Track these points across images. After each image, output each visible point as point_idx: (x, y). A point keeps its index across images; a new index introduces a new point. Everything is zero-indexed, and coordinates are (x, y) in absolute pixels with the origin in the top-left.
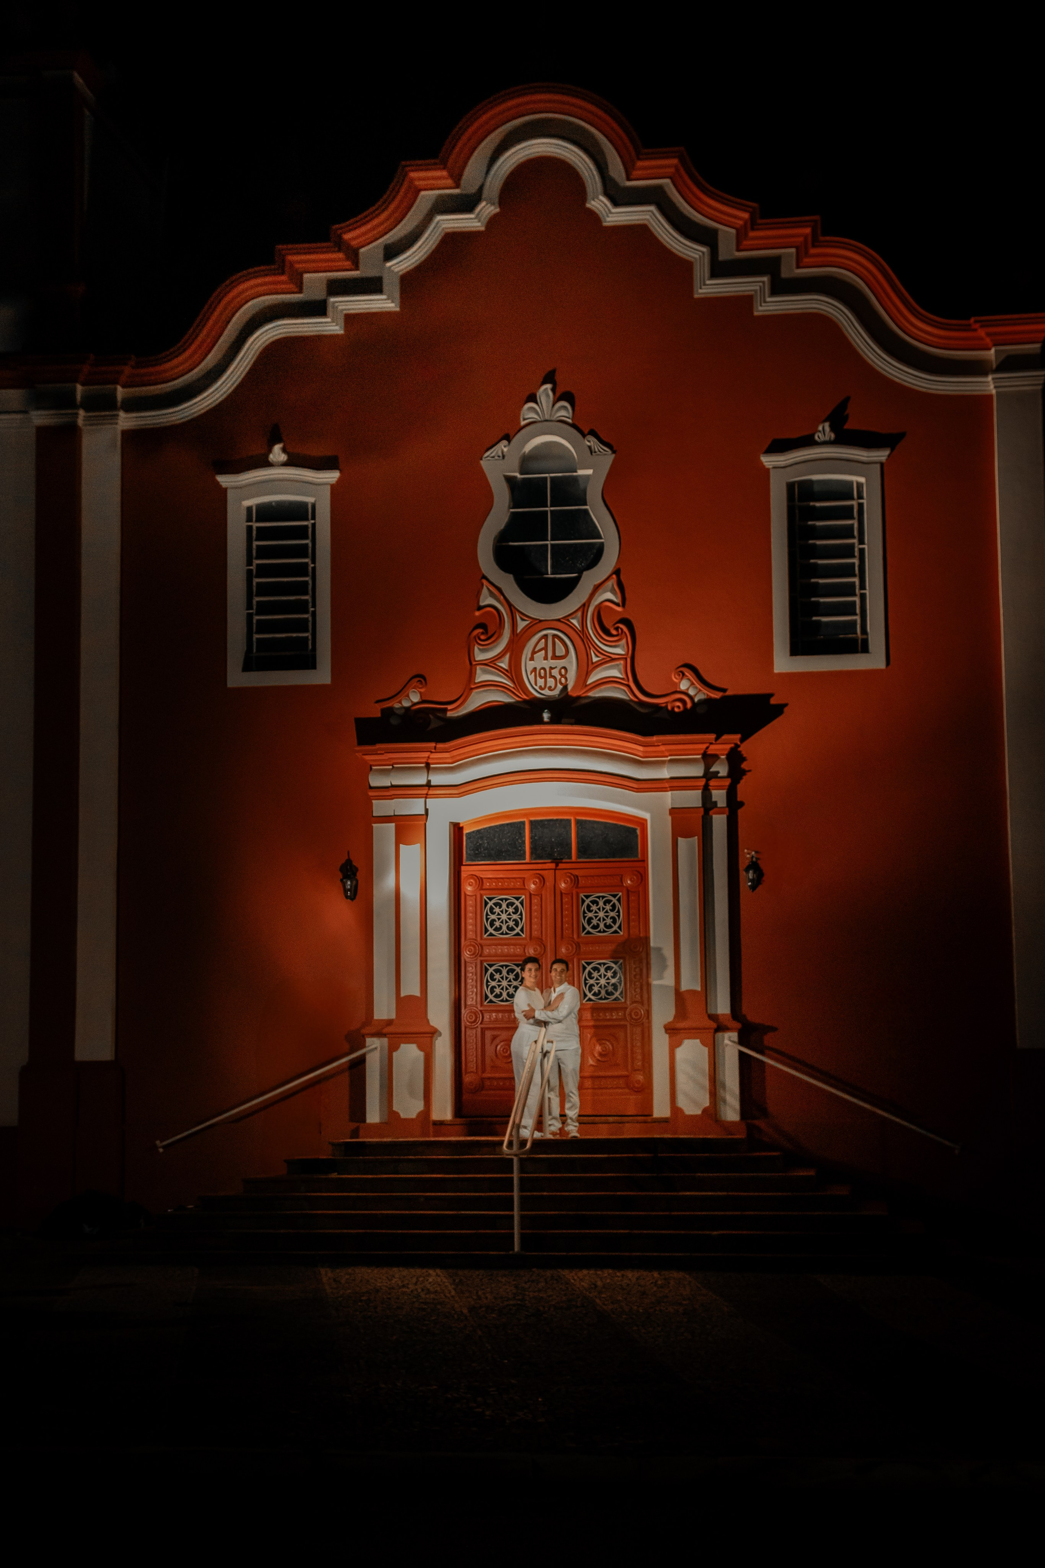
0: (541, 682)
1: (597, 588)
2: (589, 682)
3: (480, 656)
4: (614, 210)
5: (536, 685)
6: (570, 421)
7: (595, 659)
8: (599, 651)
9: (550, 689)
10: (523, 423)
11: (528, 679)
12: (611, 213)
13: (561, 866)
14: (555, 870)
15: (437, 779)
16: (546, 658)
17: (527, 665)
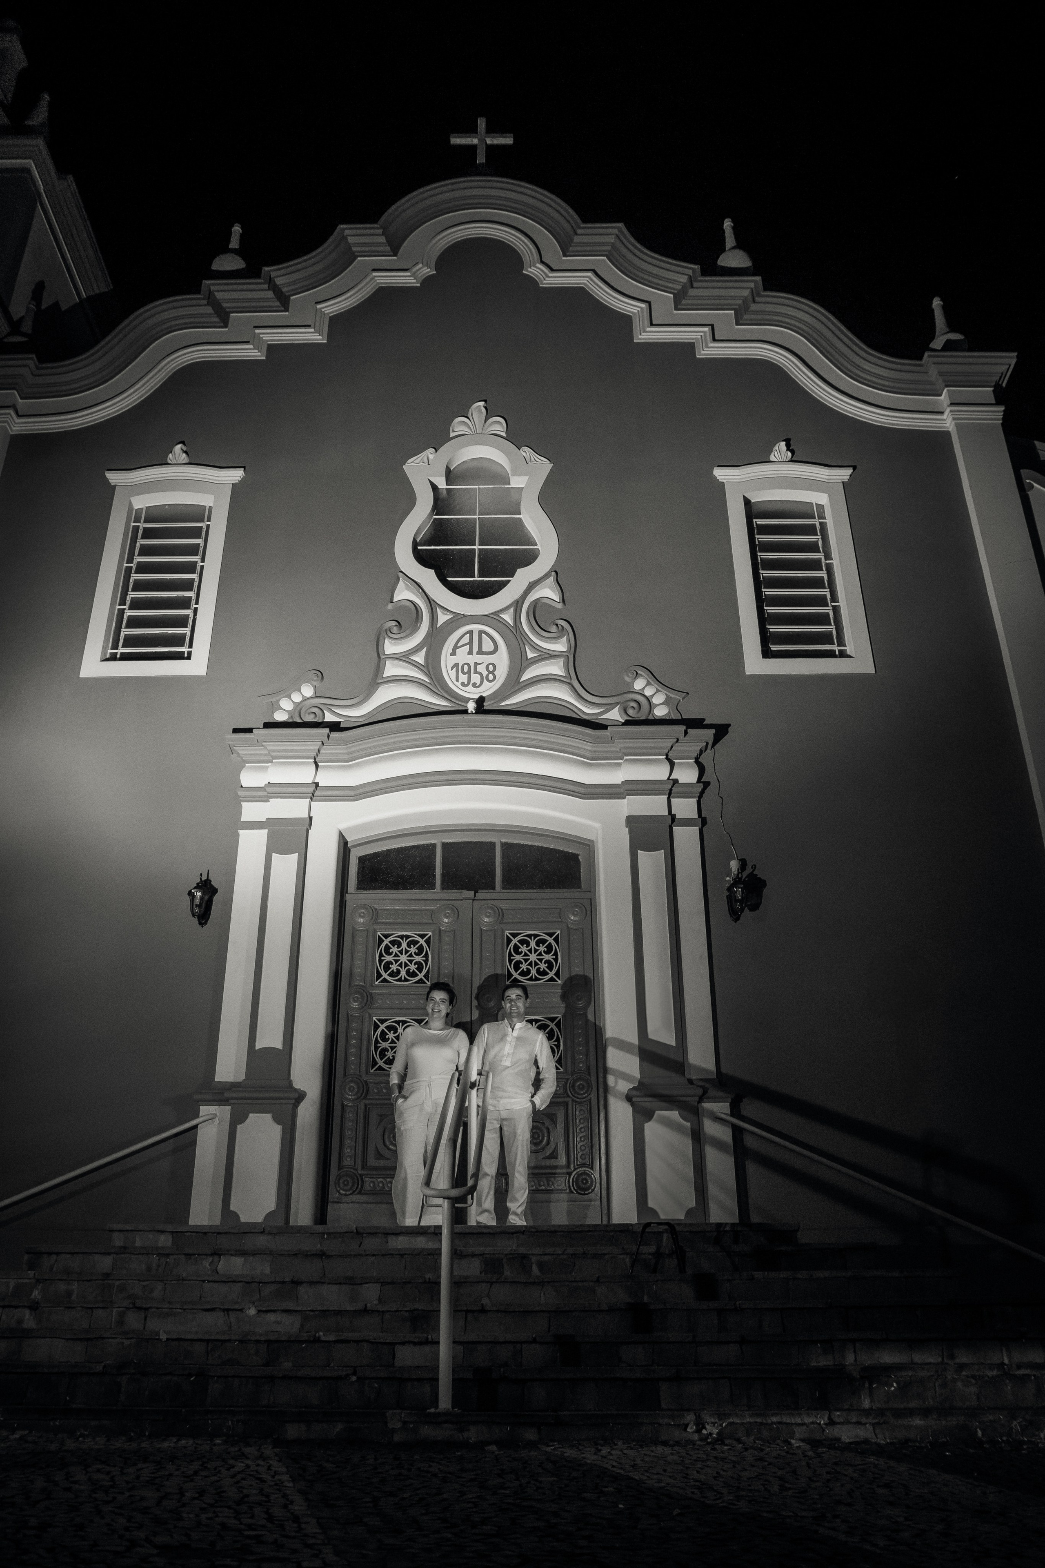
0: (463, 678)
1: (532, 586)
2: (524, 678)
3: (390, 647)
4: (551, 275)
5: (457, 680)
6: (504, 434)
7: (530, 655)
8: (535, 647)
9: (474, 685)
10: (452, 435)
11: (449, 676)
12: (548, 277)
13: (480, 895)
14: (473, 900)
15: (328, 778)
16: (470, 653)
17: (447, 661)
